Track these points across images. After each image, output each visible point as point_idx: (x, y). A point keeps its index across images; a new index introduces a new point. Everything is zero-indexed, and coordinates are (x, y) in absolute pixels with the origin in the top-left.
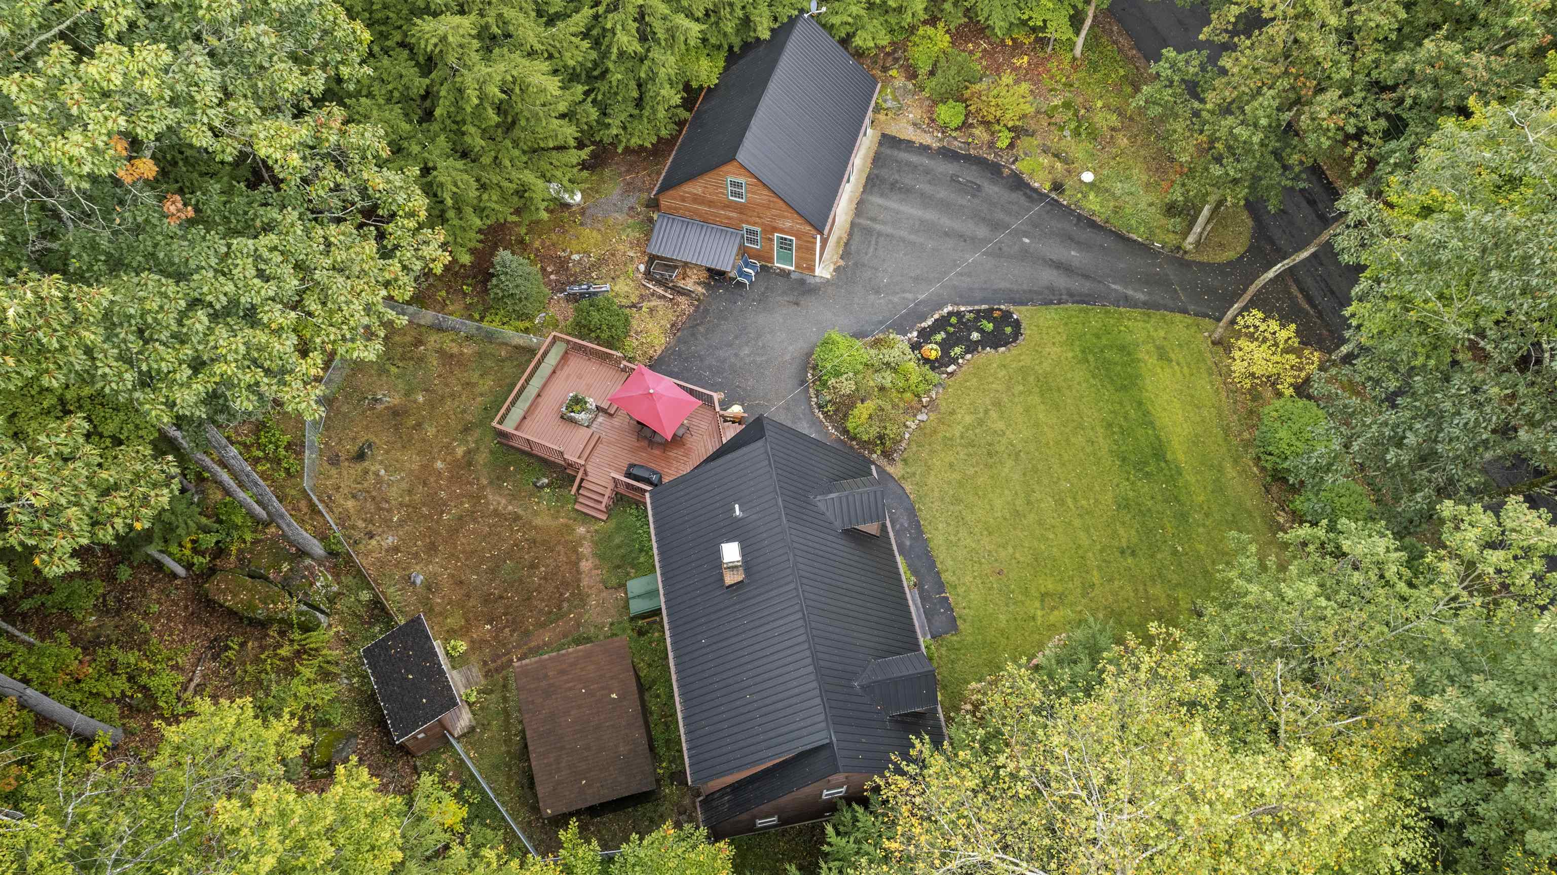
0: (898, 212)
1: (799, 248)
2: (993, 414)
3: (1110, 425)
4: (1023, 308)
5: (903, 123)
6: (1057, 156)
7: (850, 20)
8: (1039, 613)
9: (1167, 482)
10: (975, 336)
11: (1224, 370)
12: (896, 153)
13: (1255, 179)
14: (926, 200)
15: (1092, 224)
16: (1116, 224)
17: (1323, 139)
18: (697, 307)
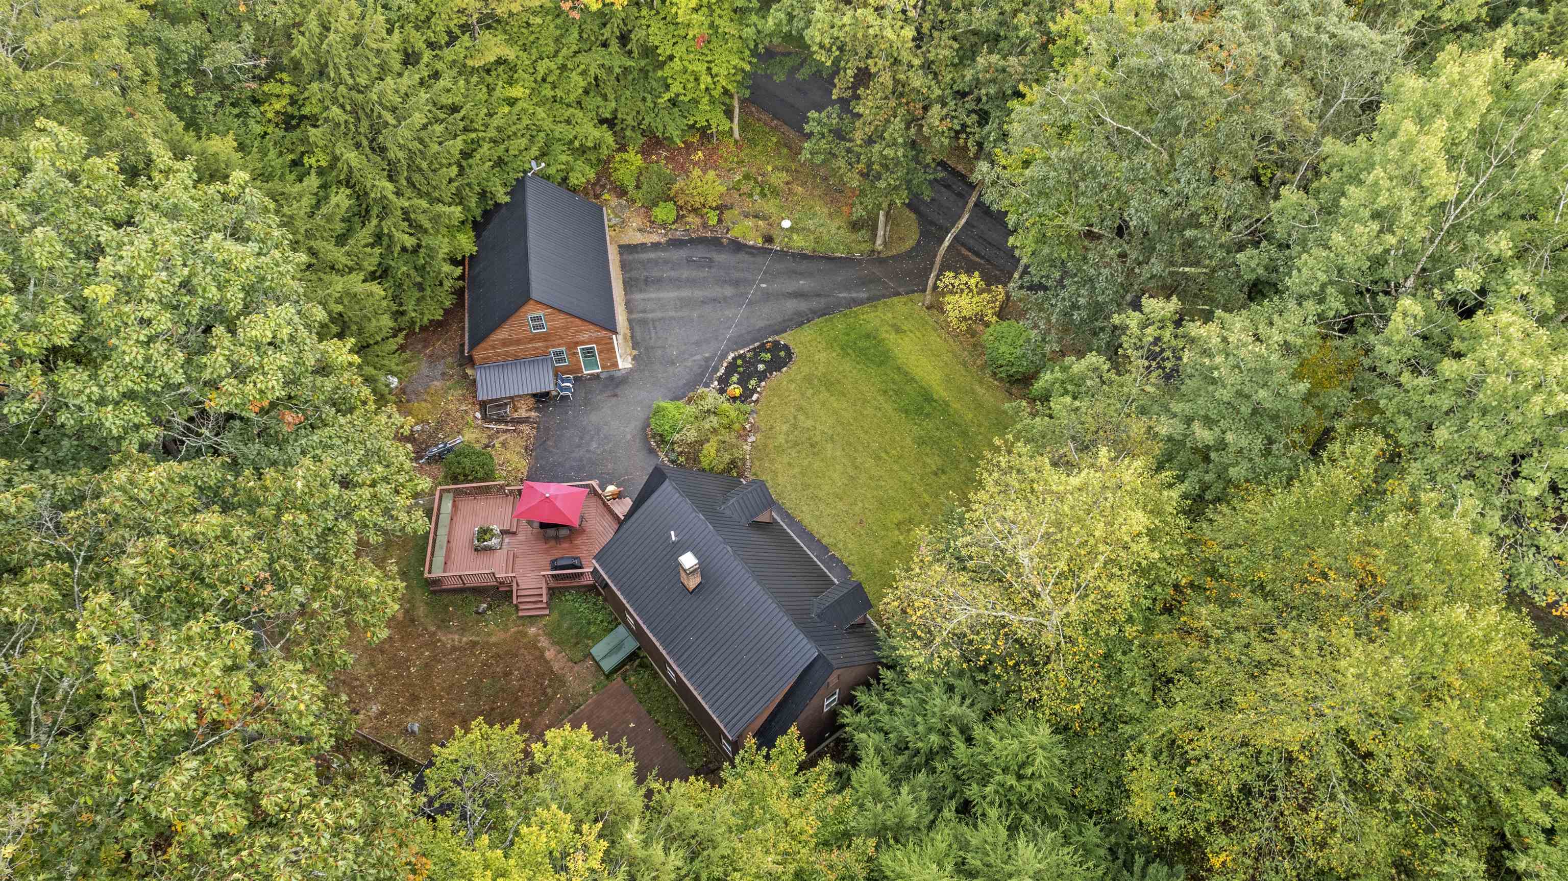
0: (659, 299)
1: (600, 352)
2: (801, 417)
3: (885, 392)
4: (784, 335)
5: (631, 233)
6: (756, 217)
7: (563, 167)
8: (901, 538)
9: (942, 414)
10: (761, 367)
11: (944, 324)
12: (636, 256)
13: (909, 182)
14: (677, 283)
15: (804, 257)
16: (821, 250)
17: (943, 139)
18: (538, 428)
